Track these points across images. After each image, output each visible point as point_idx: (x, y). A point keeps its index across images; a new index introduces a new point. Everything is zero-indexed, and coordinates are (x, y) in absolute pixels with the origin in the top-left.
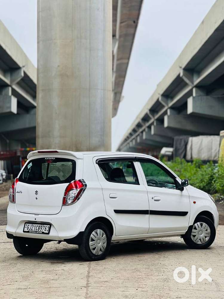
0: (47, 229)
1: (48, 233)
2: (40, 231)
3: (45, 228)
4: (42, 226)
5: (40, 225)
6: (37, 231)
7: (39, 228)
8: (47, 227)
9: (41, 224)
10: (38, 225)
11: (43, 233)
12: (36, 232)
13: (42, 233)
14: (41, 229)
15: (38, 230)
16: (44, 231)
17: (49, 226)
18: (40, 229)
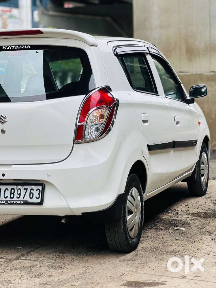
0: (36, 194)
1: (41, 203)
2: (15, 198)
3: (30, 193)
4: (20, 189)
5: (15, 187)
6: (8, 199)
7: (11, 193)
8: (35, 190)
9: (17, 184)
10: (9, 187)
11: (26, 203)
12: (6, 201)
13: (23, 204)
14: (20, 194)
15: (11, 198)
16: (27, 198)
17: (40, 187)
18: (16, 195)
